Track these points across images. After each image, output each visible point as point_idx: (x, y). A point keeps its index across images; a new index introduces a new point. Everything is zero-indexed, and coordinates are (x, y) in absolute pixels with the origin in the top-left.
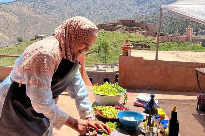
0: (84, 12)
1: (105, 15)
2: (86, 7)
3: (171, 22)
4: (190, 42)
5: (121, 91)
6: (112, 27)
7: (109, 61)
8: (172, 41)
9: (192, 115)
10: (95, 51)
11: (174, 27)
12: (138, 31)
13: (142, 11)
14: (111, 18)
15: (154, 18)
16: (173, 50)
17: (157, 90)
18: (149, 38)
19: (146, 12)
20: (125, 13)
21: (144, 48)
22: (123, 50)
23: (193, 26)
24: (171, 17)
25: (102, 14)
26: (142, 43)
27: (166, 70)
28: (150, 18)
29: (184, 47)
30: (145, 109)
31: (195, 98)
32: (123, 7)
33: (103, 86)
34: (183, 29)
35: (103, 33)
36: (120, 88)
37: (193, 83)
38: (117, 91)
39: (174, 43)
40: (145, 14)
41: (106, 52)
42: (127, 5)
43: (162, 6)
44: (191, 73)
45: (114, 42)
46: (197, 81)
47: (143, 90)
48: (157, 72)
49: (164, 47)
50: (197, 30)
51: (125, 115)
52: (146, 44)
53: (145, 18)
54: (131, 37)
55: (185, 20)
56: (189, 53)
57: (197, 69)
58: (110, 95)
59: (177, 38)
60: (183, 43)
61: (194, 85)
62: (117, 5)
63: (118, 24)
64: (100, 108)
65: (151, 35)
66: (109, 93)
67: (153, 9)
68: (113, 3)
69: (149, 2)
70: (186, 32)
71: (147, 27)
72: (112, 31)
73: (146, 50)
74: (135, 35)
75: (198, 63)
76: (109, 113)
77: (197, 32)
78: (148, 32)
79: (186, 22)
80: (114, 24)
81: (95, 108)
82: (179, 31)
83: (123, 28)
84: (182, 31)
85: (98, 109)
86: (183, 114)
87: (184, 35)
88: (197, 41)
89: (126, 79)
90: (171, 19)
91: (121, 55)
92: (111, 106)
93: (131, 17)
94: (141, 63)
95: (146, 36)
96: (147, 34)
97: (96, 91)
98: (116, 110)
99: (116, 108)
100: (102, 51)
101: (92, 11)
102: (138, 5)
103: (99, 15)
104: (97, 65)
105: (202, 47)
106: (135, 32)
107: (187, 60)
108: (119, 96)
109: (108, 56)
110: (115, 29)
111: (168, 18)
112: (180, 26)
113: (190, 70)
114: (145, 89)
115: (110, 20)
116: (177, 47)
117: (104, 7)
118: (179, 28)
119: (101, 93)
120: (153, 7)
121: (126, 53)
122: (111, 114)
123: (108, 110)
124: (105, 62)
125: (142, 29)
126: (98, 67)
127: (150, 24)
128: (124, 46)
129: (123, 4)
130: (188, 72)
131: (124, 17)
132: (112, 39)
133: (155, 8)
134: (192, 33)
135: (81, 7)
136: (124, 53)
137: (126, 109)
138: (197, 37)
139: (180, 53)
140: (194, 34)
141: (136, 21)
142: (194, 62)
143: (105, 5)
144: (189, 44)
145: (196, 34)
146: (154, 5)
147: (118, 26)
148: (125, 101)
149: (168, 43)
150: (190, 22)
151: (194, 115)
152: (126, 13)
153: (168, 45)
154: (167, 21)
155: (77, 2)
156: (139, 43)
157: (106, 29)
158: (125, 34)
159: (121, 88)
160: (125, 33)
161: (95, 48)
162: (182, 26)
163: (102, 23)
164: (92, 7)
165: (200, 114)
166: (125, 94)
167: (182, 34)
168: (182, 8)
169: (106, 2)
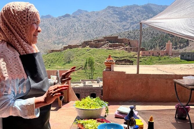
0: (69, 30)
1: (89, 32)
2: (70, 25)
3: (152, 37)
4: (170, 56)
5: (103, 105)
6: (96, 44)
7: (95, 77)
8: (153, 55)
9: (171, 123)
10: (81, 68)
11: (155, 42)
12: (121, 47)
13: (125, 27)
14: (95, 35)
15: (136, 34)
16: (154, 64)
17: (139, 102)
18: (132, 53)
19: (128, 29)
20: (108, 30)
21: (128, 63)
22: (106, 65)
23: (172, 41)
24: (152, 32)
25: (86, 32)
26: (125, 58)
27: (147, 82)
28: (132, 35)
29: (164, 61)
30: (125, 120)
31: (173, 107)
32: (106, 24)
33: (84, 101)
34: (163, 44)
35: (88, 50)
36: (101, 101)
37: (172, 94)
38: (98, 104)
39: (155, 57)
40: (128, 30)
41: (92, 68)
42: (110, 22)
43: (142, 21)
44: (170, 84)
45: (99, 58)
46: (175, 92)
47: (126, 102)
48: (138, 85)
49: (146, 62)
50: (176, 44)
51: (106, 127)
52: (129, 59)
53: (128, 34)
54: (115, 53)
55: (165, 35)
56: (168, 66)
57: (175, 80)
58: (91, 109)
59: (158, 53)
60: (163, 57)
61: (173, 96)
62: (101, 23)
63: (102, 41)
64: (82, 122)
65: (134, 51)
66: (91, 107)
67: (135, 26)
68: (97, 20)
69: (131, 18)
70: (166, 47)
71: (130, 43)
72: (96, 47)
73: (130, 65)
74: (118, 51)
75: (176, 75)
76: (90, 126)
77: (176, 46)
78: (131, 47)
79: (166, 37)
80: (99, 41)
81: (77, 122)
82: (159, 46)
83: (108, 44)
84: (162, 45)
85: (80, 123)
86: (163, 123)
87: (164, 49)
88: (176, 54)
89: (109, 93)
90: (152, 34)
91: (105, 70)
92: (93, 120)
93: (114, 34)
94: (123, 77)
95: (129, 52)
96: (130, 50)
97: (78, 106)
98: (97, 123)
99: (97, 121)
100: (88, 67)
101: (76, 29)
102: (121, 22)
103: (84, 32)
104: (84, 81)
105: (181, 60)
106: (119, 48)
107: (166, 72)
108: (101, 109)
109: (94, 72)
110: (100, 46)
111: (149, 33)
112: (160, 41)
113: (169, 82)
114: (128, 101)
115: (94, 37)
116: (157, 61)
117: (88, 24)
118: (159, 43)
119: (83, 108)
120: (134, 23)
121: (109, 68)
122: (93, 127)
123: (90, 123)
124: (91, 78)
125: (125, 44)
126: (85, 83)
127: (132, 39)
128: (107, 61)
129: (107, 22)
130: (167, 84)
131: (108, 34)
132: (98, 55)
133: (137, 25)
134: (171, 47)
135: (66, 25)
136: (107, 68)
137: (107, 121)
138: (177, 51)
139: (159, 66)
140: (173, 49)
141: (119, 38)
142: (173, 74)
143: (89, 23)
144: (168, 58)
145: (176, 48)
146: (136, 22)
147: (102, 43)
148: (106, 114)
149: (149, 58)
150: (170, 37)
151: (173, 123)
152: (110, 30)
153: (149, 59)
154: (148, 37)
155: (62, 21)
156: (123, 59)
157: (91, 46)
158: (109, 51)
159: (103, 101)
160: (109, 49)
161: (81, 64)
162: (162, 41)
163: (87, 40)
164: (77, 25)
165: (178, 122)
166: (106, 107)
167: (162, 48)
168: (161, 22)
169: (90, 19)
